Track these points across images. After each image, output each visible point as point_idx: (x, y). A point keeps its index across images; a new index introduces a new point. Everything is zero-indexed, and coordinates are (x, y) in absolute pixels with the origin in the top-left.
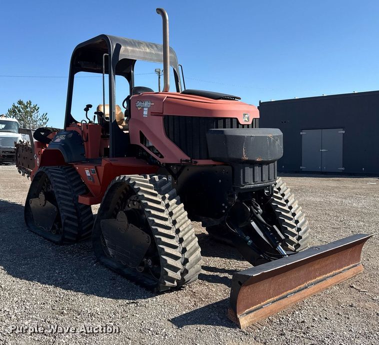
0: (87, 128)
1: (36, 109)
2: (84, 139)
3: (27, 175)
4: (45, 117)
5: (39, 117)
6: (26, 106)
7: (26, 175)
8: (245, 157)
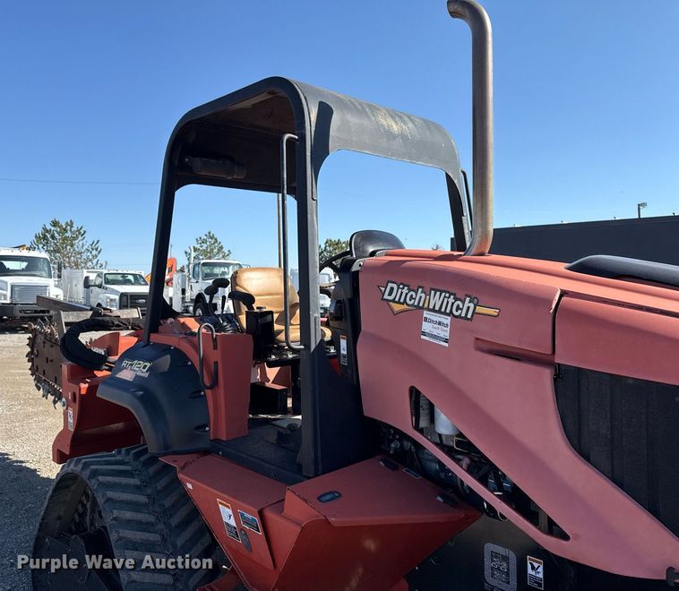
0: (215, 348)
1: (80, 233)
2: (207, 381)
3: (53, 397)
4: (95, 247)
5: (85, 247)
6: (65, 230)
7: (51, 398)
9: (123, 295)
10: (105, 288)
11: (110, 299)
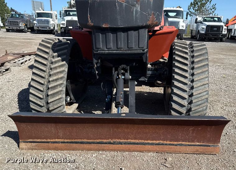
4: (214, 7)
5: (210, 7)
8: (90, 23)
9: (208, 26)
10: (202, 23)
11: (202, 28)
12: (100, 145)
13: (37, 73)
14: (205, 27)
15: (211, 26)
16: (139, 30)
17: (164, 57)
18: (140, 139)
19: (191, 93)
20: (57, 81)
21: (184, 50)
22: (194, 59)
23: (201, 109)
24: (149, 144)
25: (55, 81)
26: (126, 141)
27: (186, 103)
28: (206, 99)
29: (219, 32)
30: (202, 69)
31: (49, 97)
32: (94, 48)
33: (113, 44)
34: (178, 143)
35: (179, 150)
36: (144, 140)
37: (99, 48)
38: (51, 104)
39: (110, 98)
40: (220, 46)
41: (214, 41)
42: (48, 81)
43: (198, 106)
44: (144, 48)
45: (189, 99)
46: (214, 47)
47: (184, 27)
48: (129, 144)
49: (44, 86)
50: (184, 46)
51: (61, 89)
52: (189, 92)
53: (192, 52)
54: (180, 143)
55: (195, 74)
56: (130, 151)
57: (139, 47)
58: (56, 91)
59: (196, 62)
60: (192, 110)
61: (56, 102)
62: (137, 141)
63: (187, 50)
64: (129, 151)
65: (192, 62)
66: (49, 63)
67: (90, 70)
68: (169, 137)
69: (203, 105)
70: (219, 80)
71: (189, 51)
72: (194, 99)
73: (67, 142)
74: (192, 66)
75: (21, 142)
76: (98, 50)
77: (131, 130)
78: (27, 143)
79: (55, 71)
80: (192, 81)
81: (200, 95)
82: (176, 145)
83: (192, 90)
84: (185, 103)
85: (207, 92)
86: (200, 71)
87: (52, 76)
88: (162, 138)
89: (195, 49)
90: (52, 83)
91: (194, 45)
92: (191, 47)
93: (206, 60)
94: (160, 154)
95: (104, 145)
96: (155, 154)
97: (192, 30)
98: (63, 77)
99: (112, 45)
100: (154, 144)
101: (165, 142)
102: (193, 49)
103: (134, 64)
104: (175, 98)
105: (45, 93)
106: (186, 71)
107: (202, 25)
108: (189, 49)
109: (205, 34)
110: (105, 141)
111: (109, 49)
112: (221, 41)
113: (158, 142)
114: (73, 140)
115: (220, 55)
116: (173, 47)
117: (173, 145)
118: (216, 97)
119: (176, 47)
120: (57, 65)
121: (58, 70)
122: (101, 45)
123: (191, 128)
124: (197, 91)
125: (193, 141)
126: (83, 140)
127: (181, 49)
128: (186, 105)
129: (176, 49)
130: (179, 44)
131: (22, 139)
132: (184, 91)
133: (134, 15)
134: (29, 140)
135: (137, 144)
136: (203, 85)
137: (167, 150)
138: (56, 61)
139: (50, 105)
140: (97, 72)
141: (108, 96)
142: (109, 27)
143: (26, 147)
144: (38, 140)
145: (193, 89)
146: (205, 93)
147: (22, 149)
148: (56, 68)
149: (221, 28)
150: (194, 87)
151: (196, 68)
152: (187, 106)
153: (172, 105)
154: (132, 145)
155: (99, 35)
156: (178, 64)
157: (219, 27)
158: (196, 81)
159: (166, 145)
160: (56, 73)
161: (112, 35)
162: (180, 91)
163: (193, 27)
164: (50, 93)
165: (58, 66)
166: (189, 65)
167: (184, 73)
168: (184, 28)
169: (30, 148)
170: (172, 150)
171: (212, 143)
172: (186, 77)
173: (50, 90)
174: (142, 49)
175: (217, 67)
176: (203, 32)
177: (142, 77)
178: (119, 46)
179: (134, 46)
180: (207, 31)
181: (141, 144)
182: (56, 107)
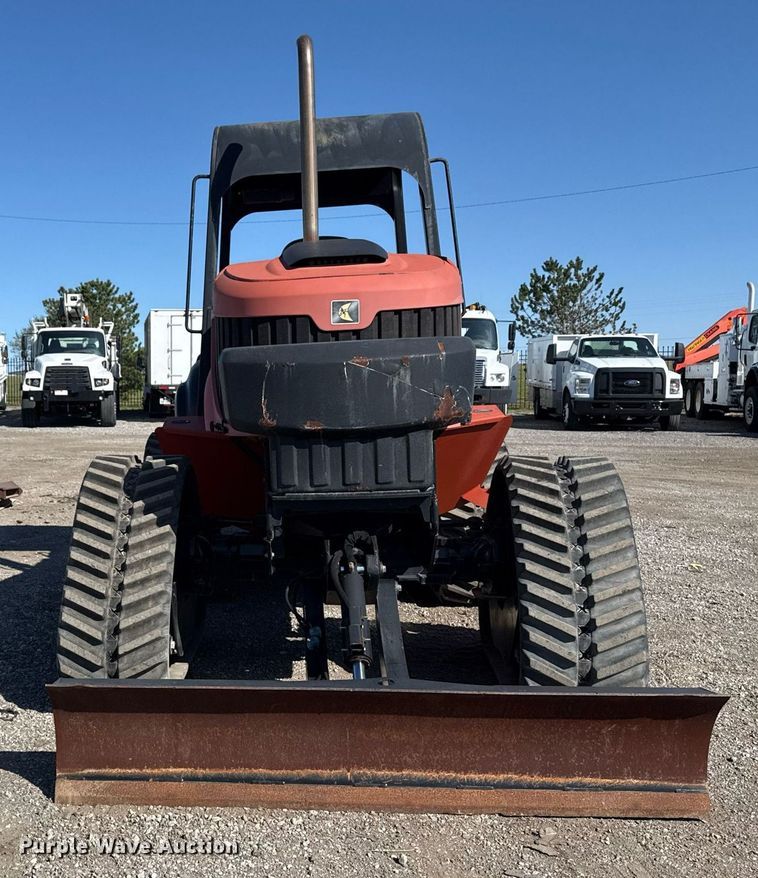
6: (565, 274)
8: (267, 420)
9: (601, 373)
10: (578, 363)
11: (581, 379)
12: (311, 787)
13: (84, 562)
14: (591, 376)
15: (613, 373)
16: (410, 434)
17: (468, 502)
18: (442, 769)
19: (586, 620)
20: (148, 585)
21: (545, 484)
22: (581, 511)
23: (629, 673)
24: (471, 784)
25: (140, 587)
26: (395, 773)
27: (574, 652)
28: (640, 637)
29: (651, 392)
30: (613, 542)
31: (121, 636)
32: (275, 486)
33: (332, 474)
34: (570, 781)
35: (574, 805)
36: (456, 771)
37: (290, 486)
38: (125, 659)
39: (318, 636)
40: (665, 447)
41: (635, 429)
42: (116, 585)
43: (615, 663)
44: (424, 484)
45: (582, 640)
46: (638, 451)
47: (503, 380)
48: (405, 784)
49: (105, 603)
50: (542, 470)
51: (158, 609)
52: (580, 615)
53: (574, 488)
54: (576, 779)
55: (591, 557)
56: (412, 811)
57: (410, 481)
58: (143, 618)
59: (589, 521)
60: (599, 678)
61: (139, 653)
62: (432, 775)
63: (556, 482)
64: (410, 808)
65: (576, 520)
66: (118, 532)
67: (234, 549)
68: (536, 759)
69: (634, 659)
70: (679, 579)
71: (563, 486)
72: (601, 640)
73: (205, 779)
74: (578, 533)
75: (60, 777)
76: (286, 490)
77: (411, 735)
78: (79, 782)
79: (140, 556)
80: (587, 581)
81: (618, 627)
82: (563, 789)
83: (589, 609)
84: (571, 652)
85: (639, 616)
86: (608, 549)
87: (129, 571)
88: (515, 762)
89: (580, 481)
90: (130, 591)
91: (576, 468)
92: (565, 475)
93: (623, 514)
94: (511, 819)
95: (324, 788)
96: (496, 820)
97: (537, 390)
98: (164, 571)
99: (327, 477)
100: (489, 784)
101: (526, 778)
102: (574, 480)
103: (390, 529)
104: (536, 636)
105: (106, 624)
106: (562, 549)
107: (577, 367)
108: (560, 481)
109: (596, 402)
110: (326, 773)
111: (319, 488)
112: (665, 425)
113: (501, 777)
114: (223, 772)
115: (669, 485)
116: (508, 476)
117: (555, 787)
118: (675, 642)
119: (518, 476)
120: (144, 536)
121: (150, 552)
122: (296, 478)
123: (608, 728)
124: (607, 612)
125: (618, 774)
126: (255, 771)
127: (533, 480)
128: (577, 661)
129: (519, 480)
130: (525, 466)
131: (64, 766)
132: (565, 613)
133: (395, 396)
134: (86, 771)
135: (434, 784)
136: (625, 593)
137: (534, 805)
138: (141, 524)
139: (122, 664)
140: (273, 554)
141: (311, 631)
142: (323, 430)
143: (76, 794)
144: (114, 771)
145: (593, 606)
146: (634, 621)
147: (64, 802)
148: (141, 545)
149: (657, 379)
150: (596, 600)
151: (594, 539)
152: (581, 665)
153: (529, 660)
154: (415, 789)
155: (292, 450)
156: (532, 528)
157: (649, 376)
158: (598, 580)
159: (530, 786)
160: (143, 560)
161: (328, 449)
162: (549, 612)
163: (542, 376)
164: (125, 622)
165: (149, 539)
166: (568, 531)
167: (555, 557)
168: (506, 383)
169: (89, 797)
170: (551, 805)
171: (682, 781)
172: (564, 569)
173: (123, 615)
174: (418, 485)
175: (663, 533)
176: (587, 396)
177: (410, 570)
178: (350, 479)
179: (394, 479)
180: (602, 391)
181: (447, 787)
182: (140, 668)
